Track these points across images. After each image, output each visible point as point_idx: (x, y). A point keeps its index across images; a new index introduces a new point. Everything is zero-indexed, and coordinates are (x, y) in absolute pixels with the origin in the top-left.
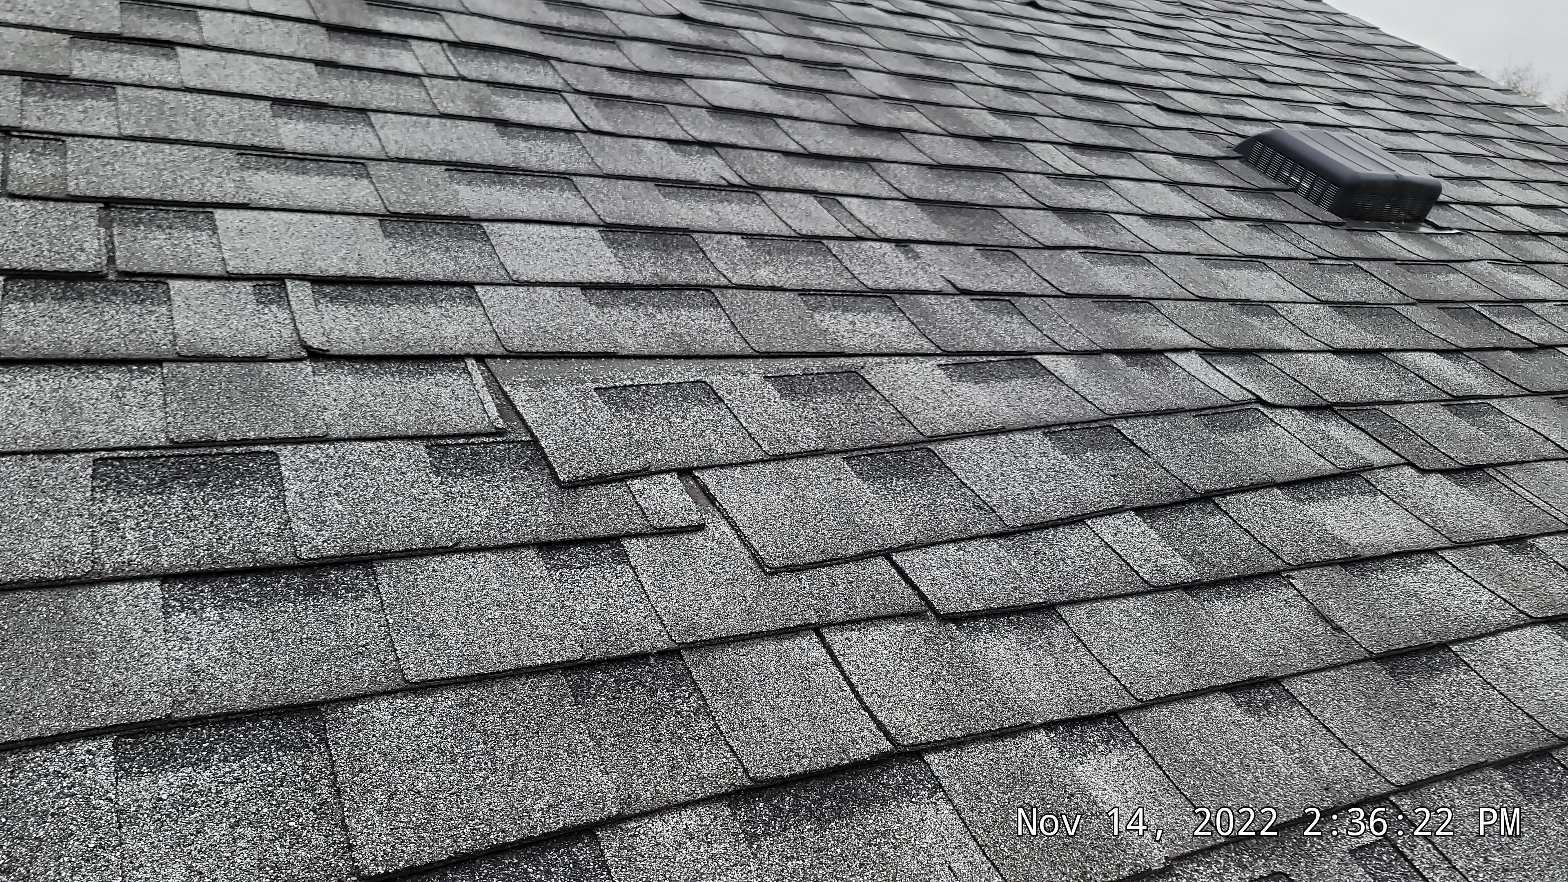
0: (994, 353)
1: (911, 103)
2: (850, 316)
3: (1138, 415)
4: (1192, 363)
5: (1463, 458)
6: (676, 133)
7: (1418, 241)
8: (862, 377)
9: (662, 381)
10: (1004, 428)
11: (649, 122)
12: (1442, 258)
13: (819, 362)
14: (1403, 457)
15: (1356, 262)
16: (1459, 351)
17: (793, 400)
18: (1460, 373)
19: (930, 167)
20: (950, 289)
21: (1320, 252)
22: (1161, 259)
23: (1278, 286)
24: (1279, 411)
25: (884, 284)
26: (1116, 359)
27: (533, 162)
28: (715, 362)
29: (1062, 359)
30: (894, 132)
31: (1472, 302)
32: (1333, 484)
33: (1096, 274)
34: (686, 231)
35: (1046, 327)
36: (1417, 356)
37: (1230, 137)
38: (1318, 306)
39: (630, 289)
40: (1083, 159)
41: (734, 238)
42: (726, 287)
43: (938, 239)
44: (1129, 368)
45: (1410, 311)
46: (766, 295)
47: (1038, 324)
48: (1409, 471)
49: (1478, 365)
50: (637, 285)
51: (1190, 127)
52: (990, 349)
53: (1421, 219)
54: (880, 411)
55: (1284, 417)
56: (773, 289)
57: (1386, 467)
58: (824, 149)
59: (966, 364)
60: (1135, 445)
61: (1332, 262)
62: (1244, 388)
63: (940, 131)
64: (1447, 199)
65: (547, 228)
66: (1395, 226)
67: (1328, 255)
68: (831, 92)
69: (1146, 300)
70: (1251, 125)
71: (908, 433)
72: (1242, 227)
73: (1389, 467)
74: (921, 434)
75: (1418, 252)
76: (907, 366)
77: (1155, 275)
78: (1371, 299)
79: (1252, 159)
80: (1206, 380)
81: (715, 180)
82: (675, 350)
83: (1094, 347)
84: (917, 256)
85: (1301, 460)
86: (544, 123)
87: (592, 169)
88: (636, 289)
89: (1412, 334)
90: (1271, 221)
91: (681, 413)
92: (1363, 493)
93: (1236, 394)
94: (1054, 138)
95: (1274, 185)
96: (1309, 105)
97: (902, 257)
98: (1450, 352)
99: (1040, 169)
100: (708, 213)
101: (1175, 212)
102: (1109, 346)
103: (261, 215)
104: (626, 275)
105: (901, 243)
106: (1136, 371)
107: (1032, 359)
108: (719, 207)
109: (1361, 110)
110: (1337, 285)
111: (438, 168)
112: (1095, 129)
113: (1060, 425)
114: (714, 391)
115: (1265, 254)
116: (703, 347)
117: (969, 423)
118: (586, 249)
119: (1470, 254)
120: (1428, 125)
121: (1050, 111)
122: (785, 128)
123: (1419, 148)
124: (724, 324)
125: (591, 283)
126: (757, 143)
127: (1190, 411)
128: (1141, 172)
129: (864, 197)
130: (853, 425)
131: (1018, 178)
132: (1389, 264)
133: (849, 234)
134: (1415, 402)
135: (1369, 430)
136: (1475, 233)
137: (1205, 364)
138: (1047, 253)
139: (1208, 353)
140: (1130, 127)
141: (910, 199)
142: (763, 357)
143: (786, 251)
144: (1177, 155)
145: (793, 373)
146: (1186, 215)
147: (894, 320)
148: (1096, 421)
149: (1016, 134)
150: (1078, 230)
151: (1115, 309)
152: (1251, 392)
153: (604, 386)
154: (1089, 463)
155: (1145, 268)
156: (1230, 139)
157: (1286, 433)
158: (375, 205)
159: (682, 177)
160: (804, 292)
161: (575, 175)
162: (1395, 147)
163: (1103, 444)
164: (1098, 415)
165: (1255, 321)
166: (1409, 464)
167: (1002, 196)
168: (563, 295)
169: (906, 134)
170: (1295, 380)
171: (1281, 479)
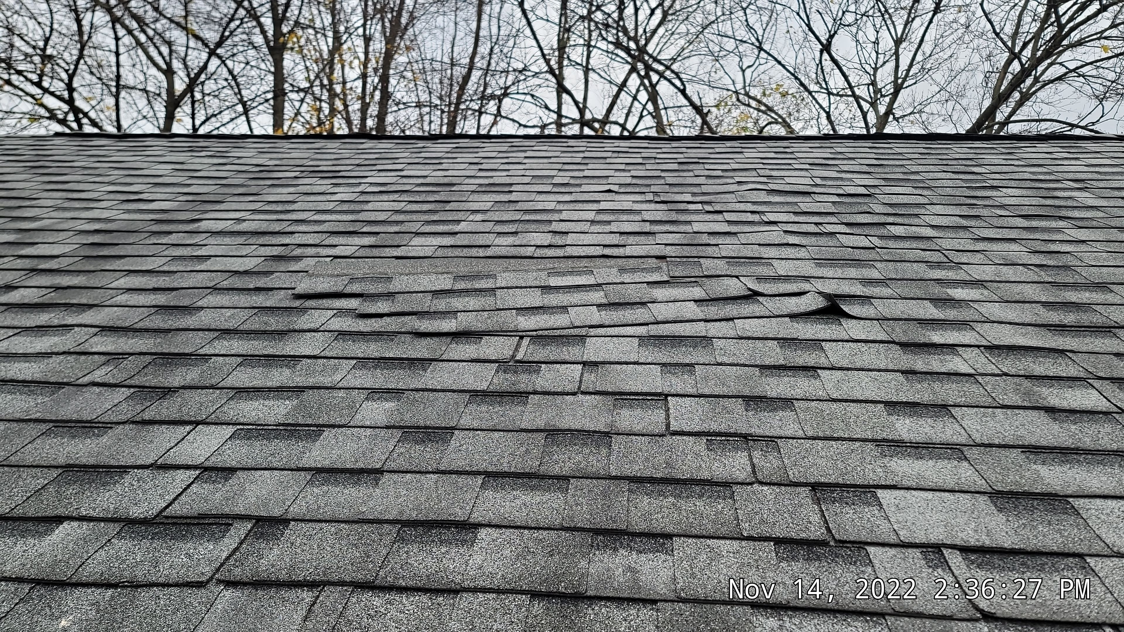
27: (1088, 442)
103: (908, 494)
111: (1015, 451)
158: (981, 484)
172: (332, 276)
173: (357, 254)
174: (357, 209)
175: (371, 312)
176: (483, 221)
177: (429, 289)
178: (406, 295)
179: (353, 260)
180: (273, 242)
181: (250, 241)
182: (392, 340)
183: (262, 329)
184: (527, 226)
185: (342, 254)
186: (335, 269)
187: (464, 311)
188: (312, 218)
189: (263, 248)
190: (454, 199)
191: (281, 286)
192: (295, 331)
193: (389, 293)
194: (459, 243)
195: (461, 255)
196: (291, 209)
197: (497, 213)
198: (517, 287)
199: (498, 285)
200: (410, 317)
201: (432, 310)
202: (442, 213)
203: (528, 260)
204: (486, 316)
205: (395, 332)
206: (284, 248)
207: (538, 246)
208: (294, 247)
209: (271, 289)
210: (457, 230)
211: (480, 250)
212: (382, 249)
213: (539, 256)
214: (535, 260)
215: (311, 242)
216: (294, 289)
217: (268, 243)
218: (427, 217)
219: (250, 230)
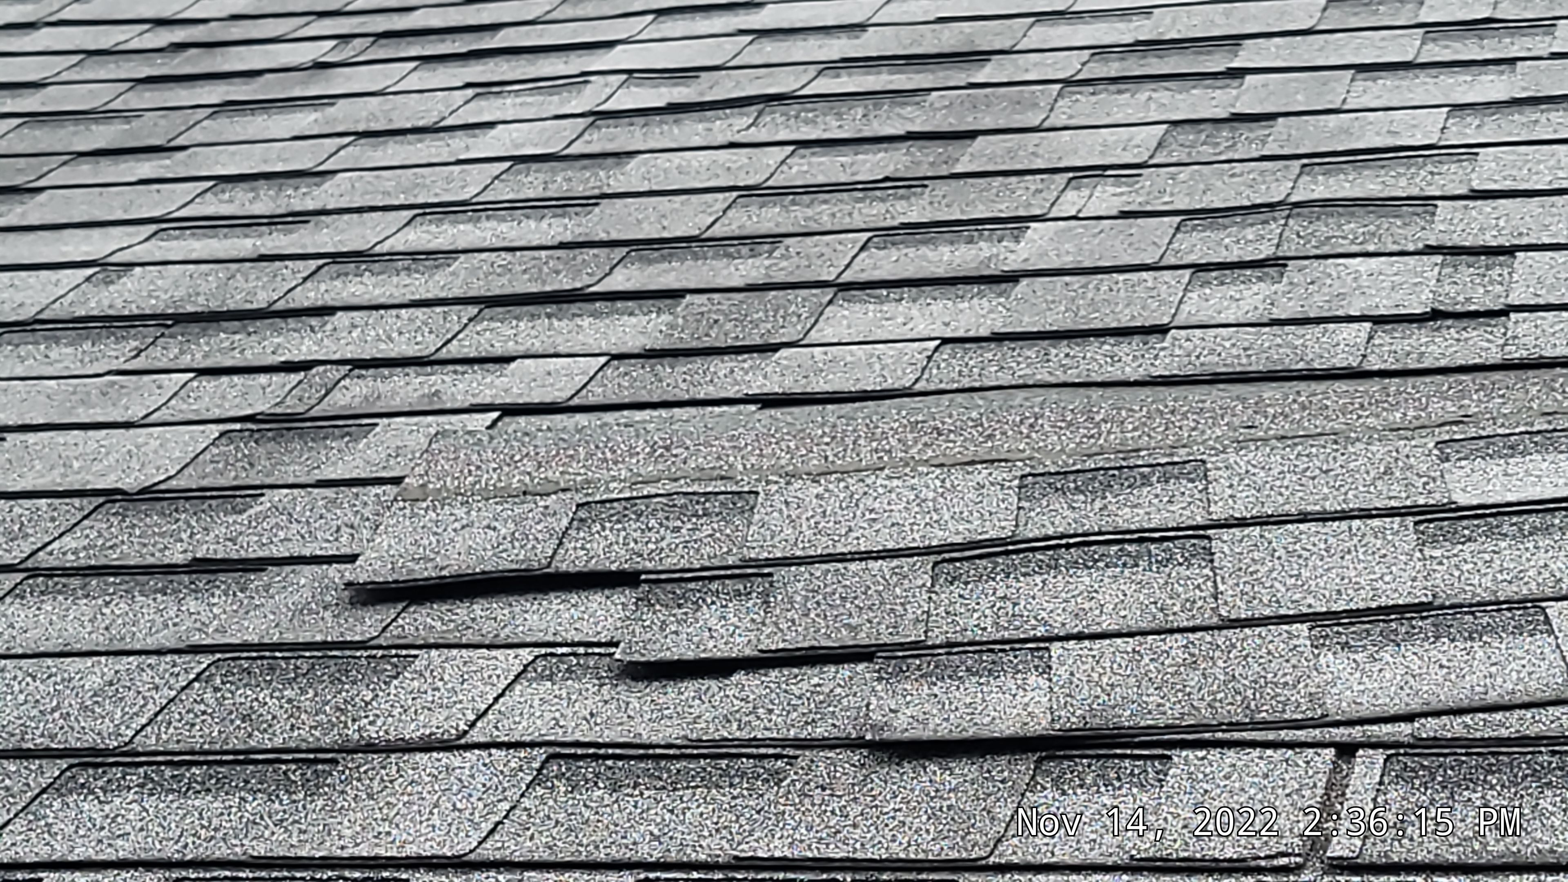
172: (504, 495)
173: (596, 394)
174: (580, 190)
175: (673, 654)
176: (1125, 215)
177: (914, 540)
178: (819, 569)
179: (582, 419)
180: (250, 358)
181: (157, 357)
182: (777, 778)
183: (234, 743)
184: (1323, 229)
185: (536, 398)
186: (512, 462)
187: (1079, 637)
188: (397, 243)
189: (209, 384)
190: (988, 123)
191: (296, 549)
192: (370, 748)
193: (747, 563)
194: (1030, 324)
195: (1043, 376)
196: (310, 205)
197: (1185, 173)
198: (1304, 518)
199: (1218, 512)
200: (845, 671)
201: (937, 637)
202: (942, 188)
203: (1341, 386)
204: (1180, 655)
205: (784, 742)
206: (295, 378)
207: (1379, 320)
208: (334, 373)
209: (259, 565)
210: (1013, 263)
211: (1126, 349)
212: (698, 363)
213: (1390, 365)
214: (1374, 386)
215: (403, 348)
216: (352, 558)
217: (228, 363)
218: (878, 208)
219: (150, 306)
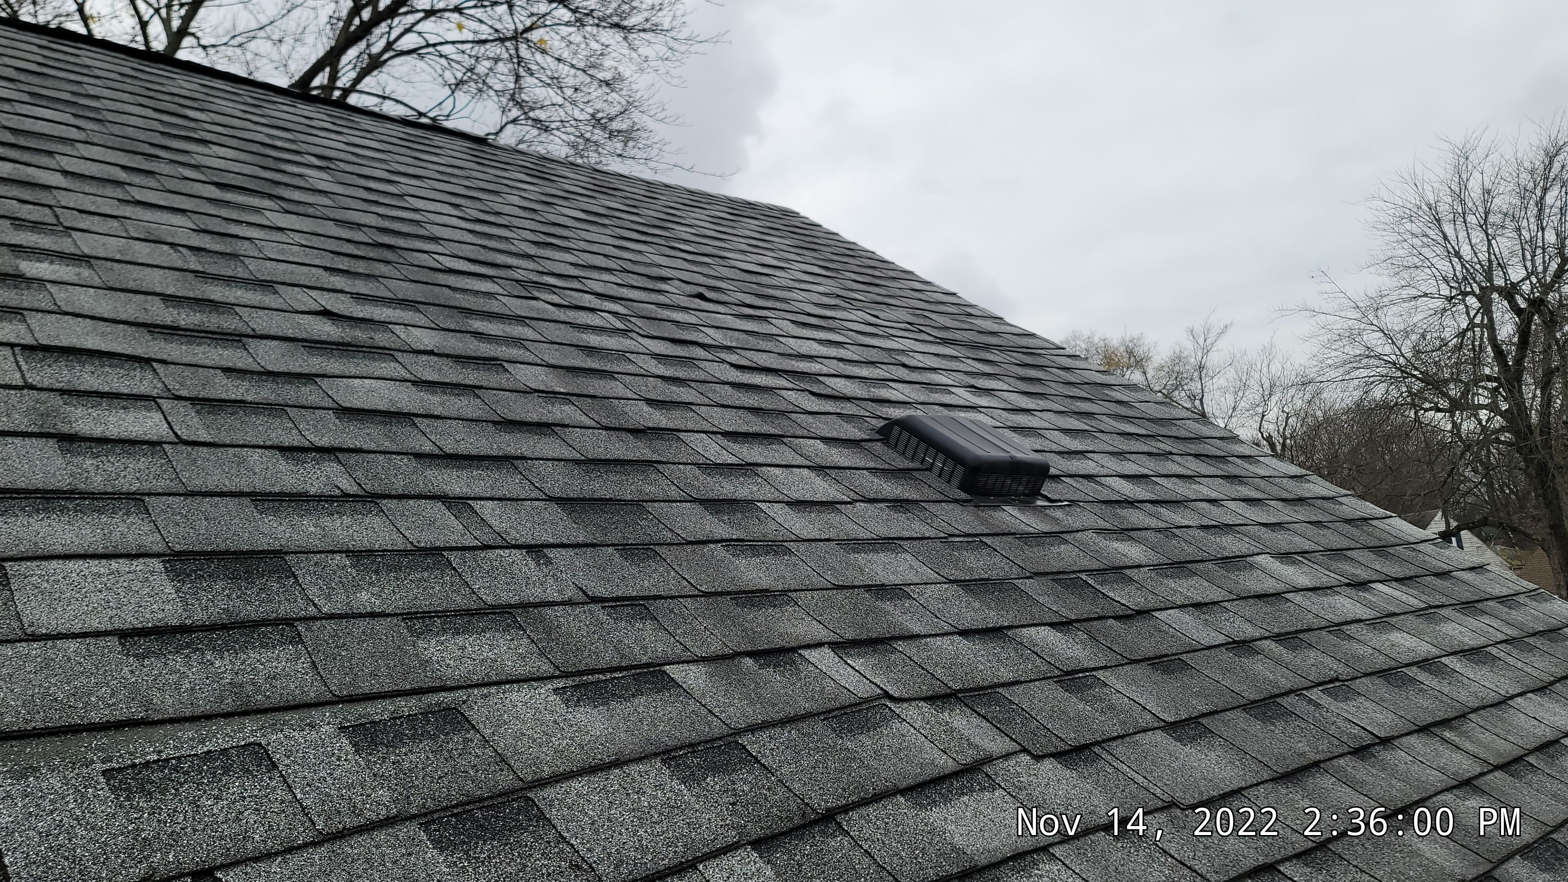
0: (620, 669)
1: (566, 397)
2: (460, 640)
3: (765, 725)
4: (823, 658)
5: (1072, 738)
6: (292, 439)
7: (1035, 514)
8: (462, 714)
9: (201, 749)
10: (618, 760)
11: (261, 428)
12: (1054, 530)
13: (413, 701)
14: (1019, 744)
15: (981, 538)
16: (1070, 622)
17: (370, 754)
18: (1070, 646)
19: (577, 462)
20: (581, 597)
21: (951, 530)
22: (803, 547)
23: (911, 567)
24: (906, 705)
25: (507, 597)
26: (749, 662)
27: (97, 483)
28: (278, 716)
29: (691, 667)
30: (543, 427)
31: (1080, 572)
32: (955, 782)
33: (737, 568)
34: (278, 554)
35: (679, 631)
36: (1033, 630)
37: (874, 420)
38: (947, 586)
39: (186, 632)
40: (735, 447)
41: (338, 557)
42: (314, 618)
43: (573, 540)
44: (761, 671)
45: (1027, 585)
46: (362, 623)
47: (671, 629)
48: (1025, 758)
49: (1085, 636)
50: (197, 626)
51: (838, 411)
52: (615, 664)
53: (1035, 493)
54: (478, 756)
55: (910, 711)
56: (372, 615)
57: (1004, 756)
58: (463, 449)
59: (585, 685)
60: (759, 762)
61: (961, 539)
62: (873, 683)
63: (593, 424)
64: (1058, 473)
65: (93, 563)
66: (1015, 500)
67: (958, 532)
68: (480, 387)
69: (785, 592)
70: (894, 407)
71: (505, 780)
72: (880, 508)
73: (1007, 756)
74: (521, 780)
75: (1034, 525)
76: (518, 696)
77: (795, 565)
78: (993, 574)
79: (892, 441)
80: (837, 677)
81: (327, 490)
82: (229, 704)
83: (727, 651)
84: (549, 562)
85: (925, 759)
86: (124, 435)
87: (175, 487)
88: (195, 632)
89: (1029, 608)
90: (907, 501)
91: (216, 792)
92: (983, 789)
93: (864, 690)
94: (708, 427)
95: (911, 465)
96: (944, 388)
97: (532, 564)
98: (1061, 625)
99: (691, 459)
100: (312, 529)
101: (819, 497)
102: (743, 648)
104: (185, 615)
105: (534, 550)
106: (768, 673)
107: (660, 671)
108: (326, 521)
109: (988, 391)
110: (964, 562)
112: (750, 417)
113: (681, 749)
114: (268, 755)
115: (901, 535)
116: (269, 697)
117: (579, 758)
118: (139, 585)
119: (1077, 525)
120: (1042, 404)
121: (706, 400)
122: (422, 427)
123: (1035, 426)
124: (304, 664)
125: (134, 629)
126: (387, 445)
127: (819, 714)
128: (790, 457)
129: (500, 499)
130: (440, 778)
131: (667, 470)
132: (1010, 539)
133: (476, 543)
134: (1031, 681)
135: (989, 716)
136: (1081, 504)
137: (837, 659)
138: (689, 548)
139: (840, 646)
140: (783, 413)
141: (550, 499)
142: (343, 702)
143: (397, 568)
144: (824, 439)
145: (377, 718)
146: (830, 499)
147: (512, 640)
148: (720, 739)
149: (671, 425)
150: (723, 521)
151: (753, 605)
152: (879, 687)
153: (117, 766)
154: (708, 791)
155: (786, 558)
156: (874, 422)
157: (912, 729)
159: (287, 489)
160: (409, 616)
161: (149, 494)
162: (1015, 425)
163: (726, 765)
164: (725, 730)
165: (888, 606)
166: (1025, 750)
167: (650, 490)
168: (92, 648)
169: (556, 429)
170: (923, 668)
171: (904, 784)
